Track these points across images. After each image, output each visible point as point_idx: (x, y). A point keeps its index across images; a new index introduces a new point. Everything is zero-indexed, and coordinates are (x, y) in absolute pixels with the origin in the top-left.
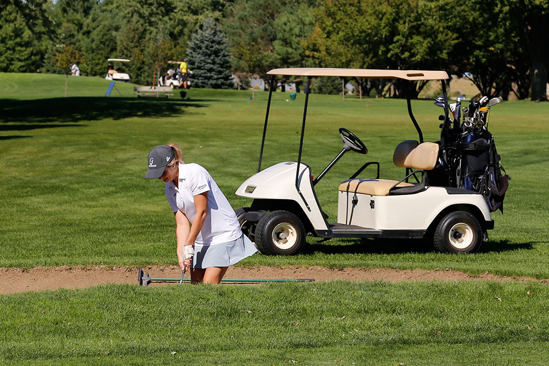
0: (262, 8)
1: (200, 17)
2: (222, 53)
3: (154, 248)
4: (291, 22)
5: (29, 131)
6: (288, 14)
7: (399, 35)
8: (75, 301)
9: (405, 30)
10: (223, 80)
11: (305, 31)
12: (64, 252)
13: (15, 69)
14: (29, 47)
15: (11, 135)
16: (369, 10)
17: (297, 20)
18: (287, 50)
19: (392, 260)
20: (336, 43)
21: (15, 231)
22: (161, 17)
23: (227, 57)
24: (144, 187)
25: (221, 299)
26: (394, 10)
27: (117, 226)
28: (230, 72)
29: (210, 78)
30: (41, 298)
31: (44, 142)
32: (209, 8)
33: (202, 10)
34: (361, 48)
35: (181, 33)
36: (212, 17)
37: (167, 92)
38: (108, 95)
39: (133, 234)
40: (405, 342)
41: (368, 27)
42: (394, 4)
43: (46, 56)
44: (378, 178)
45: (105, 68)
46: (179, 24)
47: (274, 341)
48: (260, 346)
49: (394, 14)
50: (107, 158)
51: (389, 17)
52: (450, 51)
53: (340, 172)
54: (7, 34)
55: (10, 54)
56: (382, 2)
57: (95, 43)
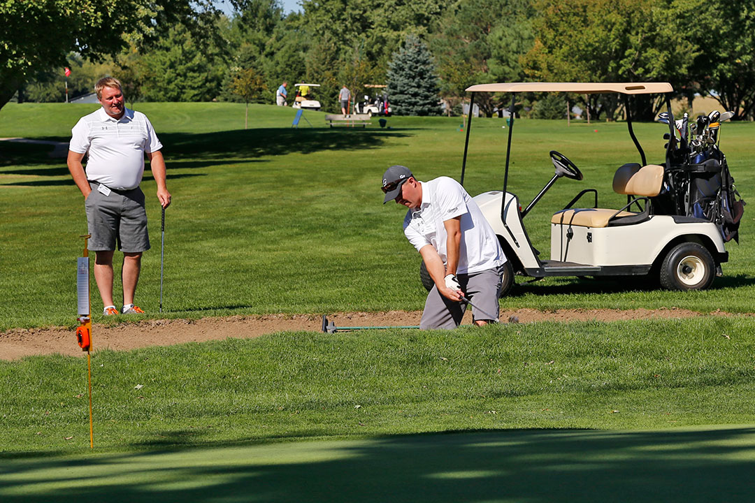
0: (474, 21)
1: (402, 33)
2: (428, 74)
3: (342, 294)
4: (508, 36)
5: (202, 168)
6: (503, 27)
7: (631, 48)
8: (245, 351)
9: (638, 42)
10: (430, 106)
11: (524, 47)
12: (238, 300)
13: (188, 99)
14: (203, 72)
15: (182, 173)
16: (596, 20)
17: (514, 34)
18: (503, 69)
19: (613, 299)
20: (559, 59)
21: (182, 279)
22: (356, 33)
23: (434, 79)
24: (333, 227)
25: (412, 345)
26: (625, 20)
27: (300, 271)
28: (438, 96)
29: (415, 104)
30: (206, 349)
31: (220, 181)
32: (412, 23)
33: (403, 25)
34: (588, 65)
35: (380, 52)
36: (415, 32)
37: (364, 121)
38: (295, 126)
39: (318, 280)
40: (620, 388)
41: (596, 39)
42: (624, 12)
43: (223, 82)
44: (596, 207)
45: (292, 95)
46: (377, 42)
47: (472, 390)
48: (456, 396)
49: (625, 24)
50: (292, 197)
51: (619, 28)
52: (690, 65)
53: (559, 205)
54: (176, 58)
55: (181, 81)
56: (611, 10)
57: (280, 66)
